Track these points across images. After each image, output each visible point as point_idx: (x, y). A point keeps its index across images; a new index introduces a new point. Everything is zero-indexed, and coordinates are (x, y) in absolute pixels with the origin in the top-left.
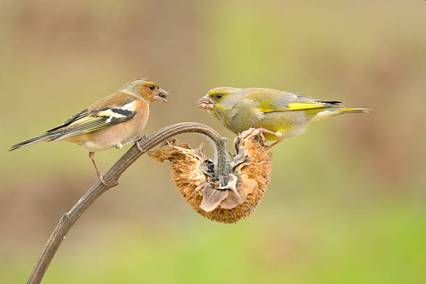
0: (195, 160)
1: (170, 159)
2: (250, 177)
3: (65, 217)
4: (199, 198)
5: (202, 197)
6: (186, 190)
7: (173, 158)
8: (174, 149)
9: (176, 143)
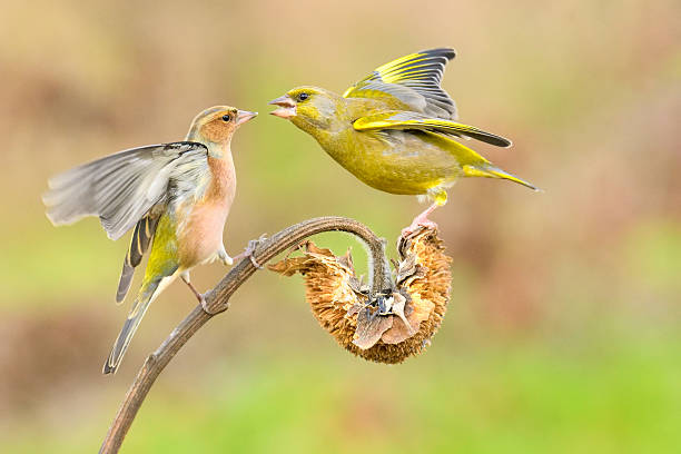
0: (342, 272)
1: (304, 271)
2: (424, 296)
3: (151, 359)
4: (351, 329)
5: (354, 328)
6: (329, 317)
7: (309, 271)
8: (309, 257)
9: (311, 247)
